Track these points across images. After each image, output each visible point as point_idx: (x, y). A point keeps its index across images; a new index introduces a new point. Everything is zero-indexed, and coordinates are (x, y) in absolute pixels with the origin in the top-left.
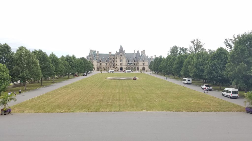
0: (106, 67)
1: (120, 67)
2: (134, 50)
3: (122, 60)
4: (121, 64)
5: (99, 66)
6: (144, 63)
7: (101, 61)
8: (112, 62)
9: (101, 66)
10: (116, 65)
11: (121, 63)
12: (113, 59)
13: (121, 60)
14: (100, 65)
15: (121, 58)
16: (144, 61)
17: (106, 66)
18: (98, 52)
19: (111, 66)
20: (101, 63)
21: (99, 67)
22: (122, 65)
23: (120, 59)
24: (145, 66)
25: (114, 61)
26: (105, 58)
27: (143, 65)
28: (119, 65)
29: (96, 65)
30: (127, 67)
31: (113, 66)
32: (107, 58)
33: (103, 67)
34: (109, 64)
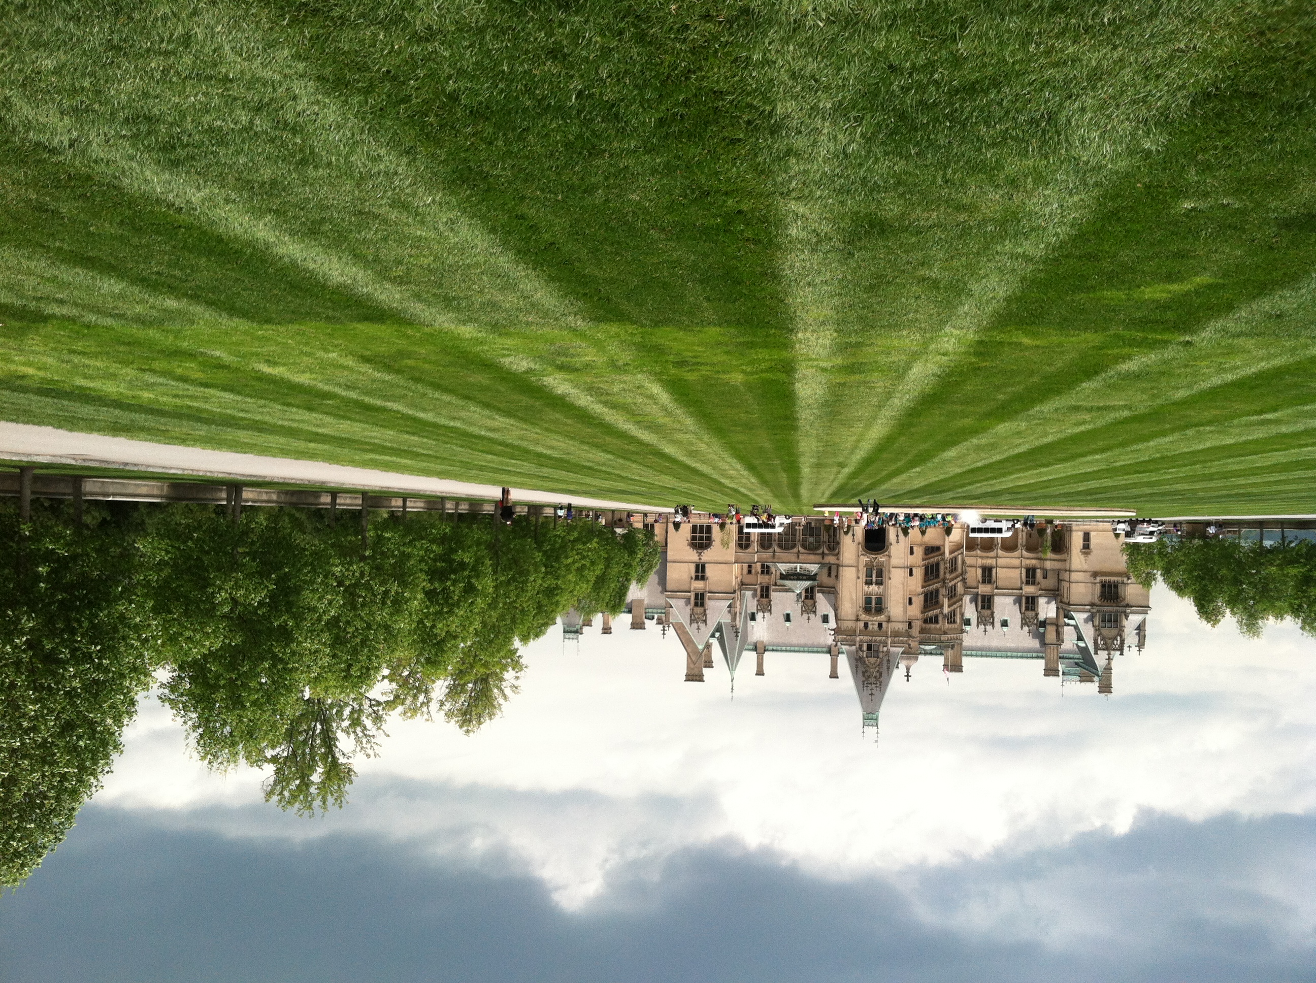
1: (882, 558)
2: (760, 673)
3: (867, 609)
4: (876, 575)
5: (1048, 565)
6: (699, 585)
7: (1030, 600)
8: (943, 591)
9: (1029, 564)
10: (911, 574)
11: (874, 588)
12: (930, 614)
13: (873, 606)
14: (1039, 573)
15: (873, 627)
16: (699, 598)
17: (989, 562)
18: (1050, 672)
19: (954, 561)
20: (1028, 583)
21: (1050, 555)
22: (869, 569)
23: (882, 618)
24: (693, 555)
25: (931, 599)
26: (993, 624)
27: (707, 565)
28: (893, 570)
29: (1070, 571)
30: (823, 554)
31: (938, 564)
32: (982, 627)
33: (1016, 554)
34: (964, 580)
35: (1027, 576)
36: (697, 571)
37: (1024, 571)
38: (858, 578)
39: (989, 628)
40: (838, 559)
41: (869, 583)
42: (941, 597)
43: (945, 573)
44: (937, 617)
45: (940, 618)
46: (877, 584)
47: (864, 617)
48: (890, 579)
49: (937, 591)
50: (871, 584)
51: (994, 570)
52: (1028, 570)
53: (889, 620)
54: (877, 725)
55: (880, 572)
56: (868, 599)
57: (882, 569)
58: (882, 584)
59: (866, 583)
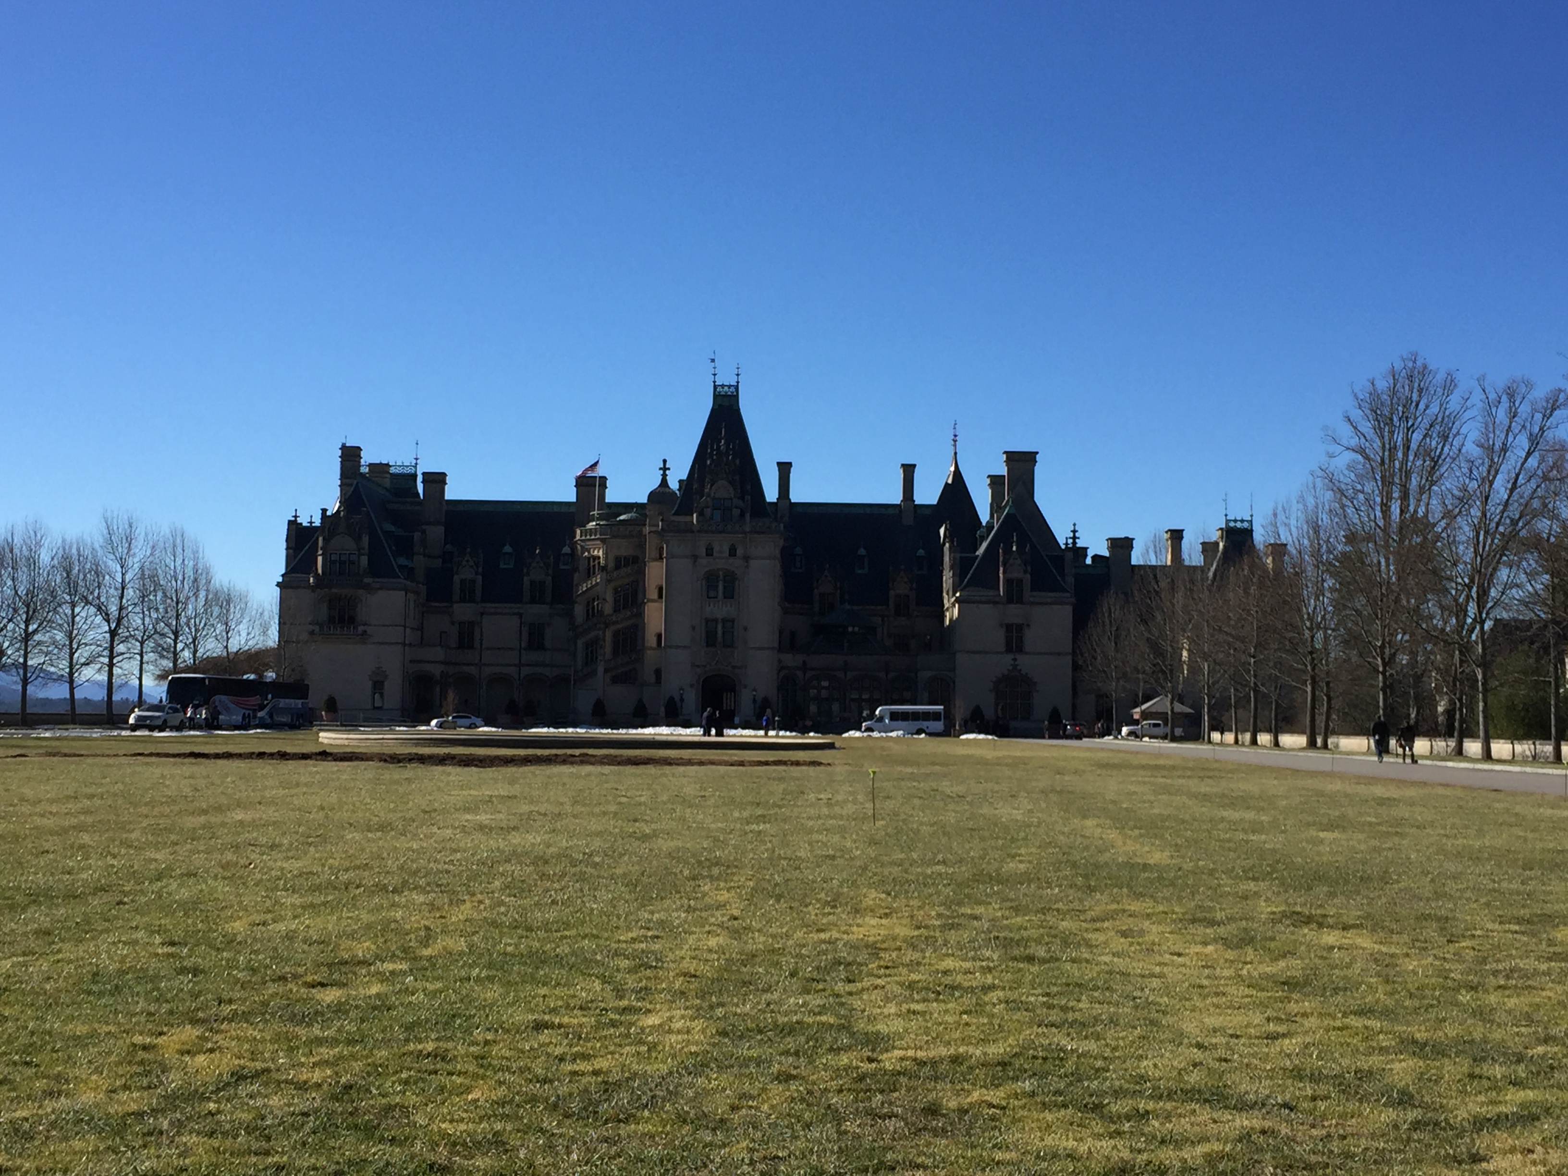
0: (525, 671)
1: (707, 663)
2: (909, 470)
3: (731, 578)
4: (718, 634)
5: (440, 654)
6: (1015, 614)
7: (468, 596)
8: (608, 608)
9: (468, 655)
10: (659, 637)
11: (720, 610)
12: (629, 572)
13: (724, 583)
14: (452, 641)
15: (721, 548)
16: (1014, 594)
17: (534, 657)
18: (436, 480)
21: (436, 670)
22: (729, 645)
23: (706, 564)
24: (1026, 663)
25: (626, 596)
27: (1004, 649)
28: (689, 643)
29: (404, 644)
30: (804, 668)
31: (615, 652)
32: (543, 550)
33: (489, 671)
34: (573, 628)
35: (471, 635)
36: (1020, 640)
37: (477, 644)
38: (746, 629)
40: (780, 661)
41: (730, 623)
42: (611, 600)
43: (604, 639)
44: (617, 567)
45: (611, 565)
46: (716, 621)
47: (736, 563)
48: (694, 628)
49: (616, 609)
50: (724, 621)
51: (524, 645)
52: (471, 647)
53: (695, 558)
54: (715, 387)
55: (710, 640)
56: (729, 594)
57: (708, 645)
58: (707, 621)
59: (733, 621)
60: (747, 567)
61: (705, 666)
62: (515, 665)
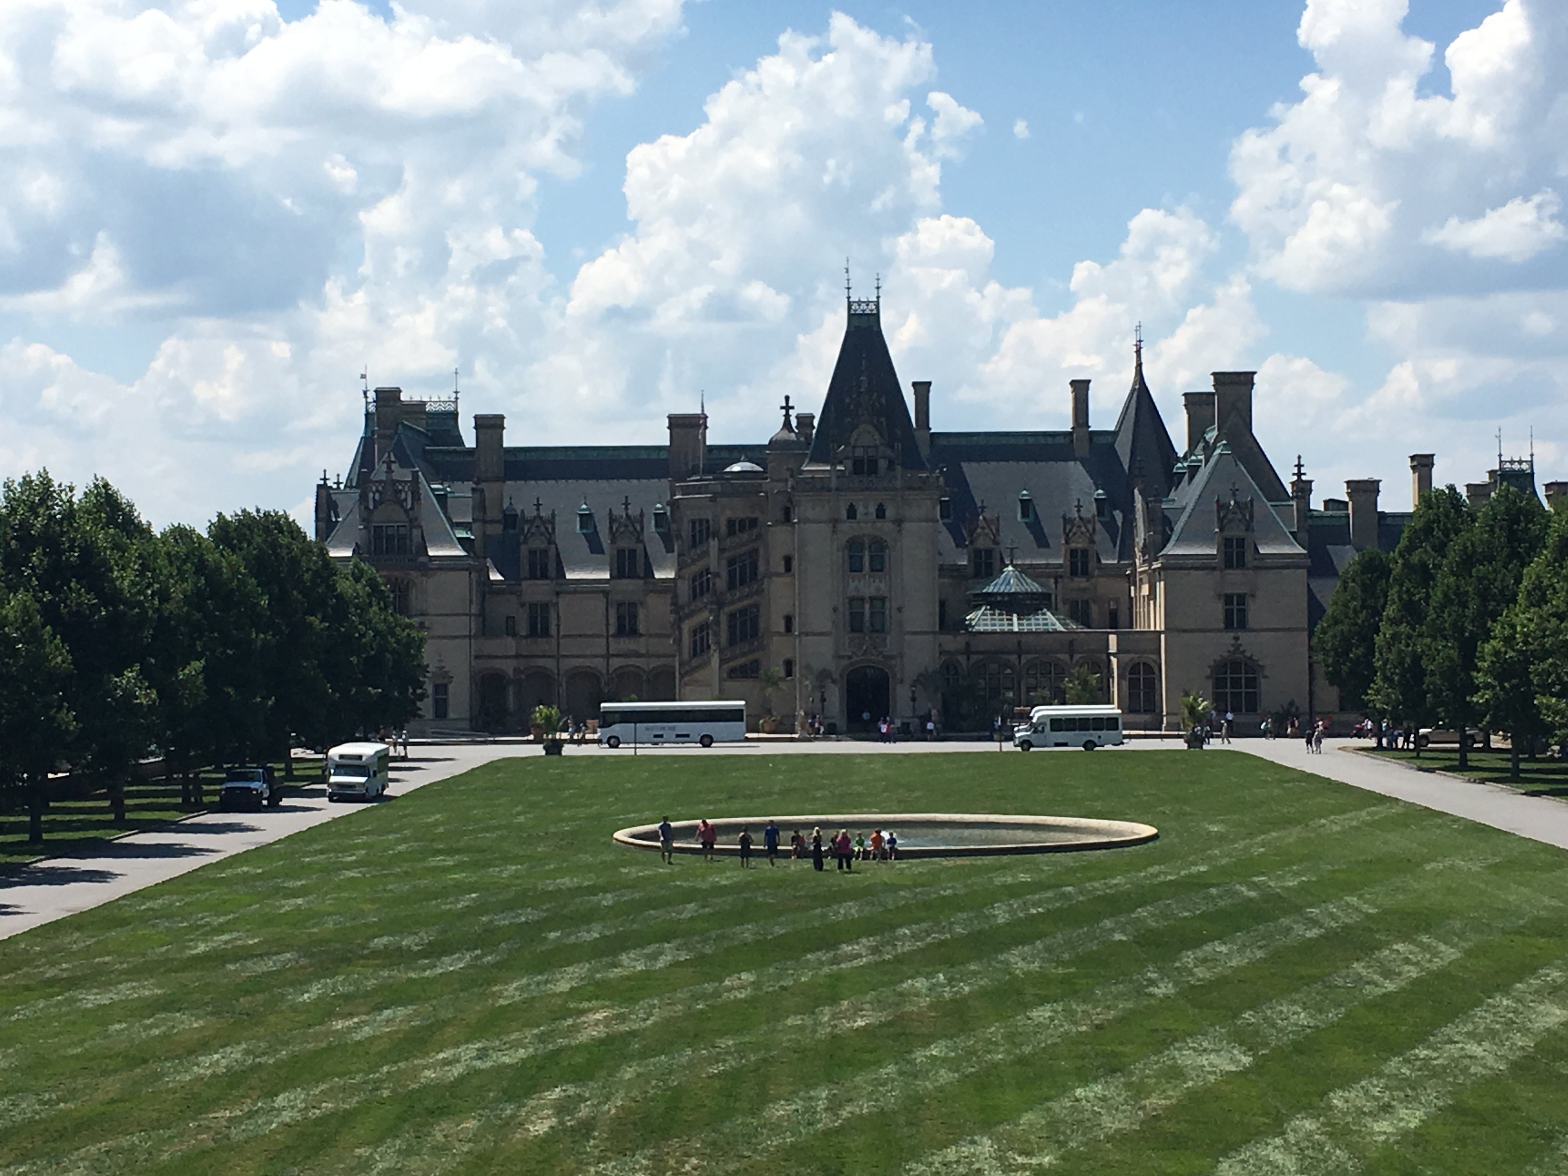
0: (616, 663)
1: (852, 652)
2: (1080, 388)
3: (878, 545)
4: (865, 616)
5: (509, 645)
6: (1235, 581)
7: (538, 570)
8: (721, 584)
9: (542, 645)
10: (789, 620)
11: (867, 587)
12: (743, 538)
13: (867, 553)
14: (523, 627)
15: (866, 509)
16: (1235, 556)
17: (626, 644)
18: (491, 424)
20: (545, 606)
21: (508, 667)
22: (879, 629)
23: (848, 529)
24: (1250, 642)
25: (743, 569)
26: (612, 520)
27: (1222, 626)
28: (828, 627)
29: (470, 637)
30: (968, 651)
31: (733, 641)
32: (633, 511)
33: (567, 664)
34: (676, 607)
35: (546, 620)
36: (1242, 613)
37: (553, 630)
38: (900, 610)
39: (619, 511)
41: (879, 600)
42: (724, 574)
43: (717, 622)
44: (731, 532)
45: (724, 529)
46: (862, 599)
47: (886, 527)
48: (835, 610)
49: (731, 586)
50: (872, 599)
51: (612, 630)
52: (546, 633)
53: (835, 522)
54: (850, 305)
55: (855, 625)
56: (878, 567)
57: (853, 630)
58: (852, 599)
59: (883, 599)
60: (900, 531)
61: (850, 657)
62: (602, 656)
